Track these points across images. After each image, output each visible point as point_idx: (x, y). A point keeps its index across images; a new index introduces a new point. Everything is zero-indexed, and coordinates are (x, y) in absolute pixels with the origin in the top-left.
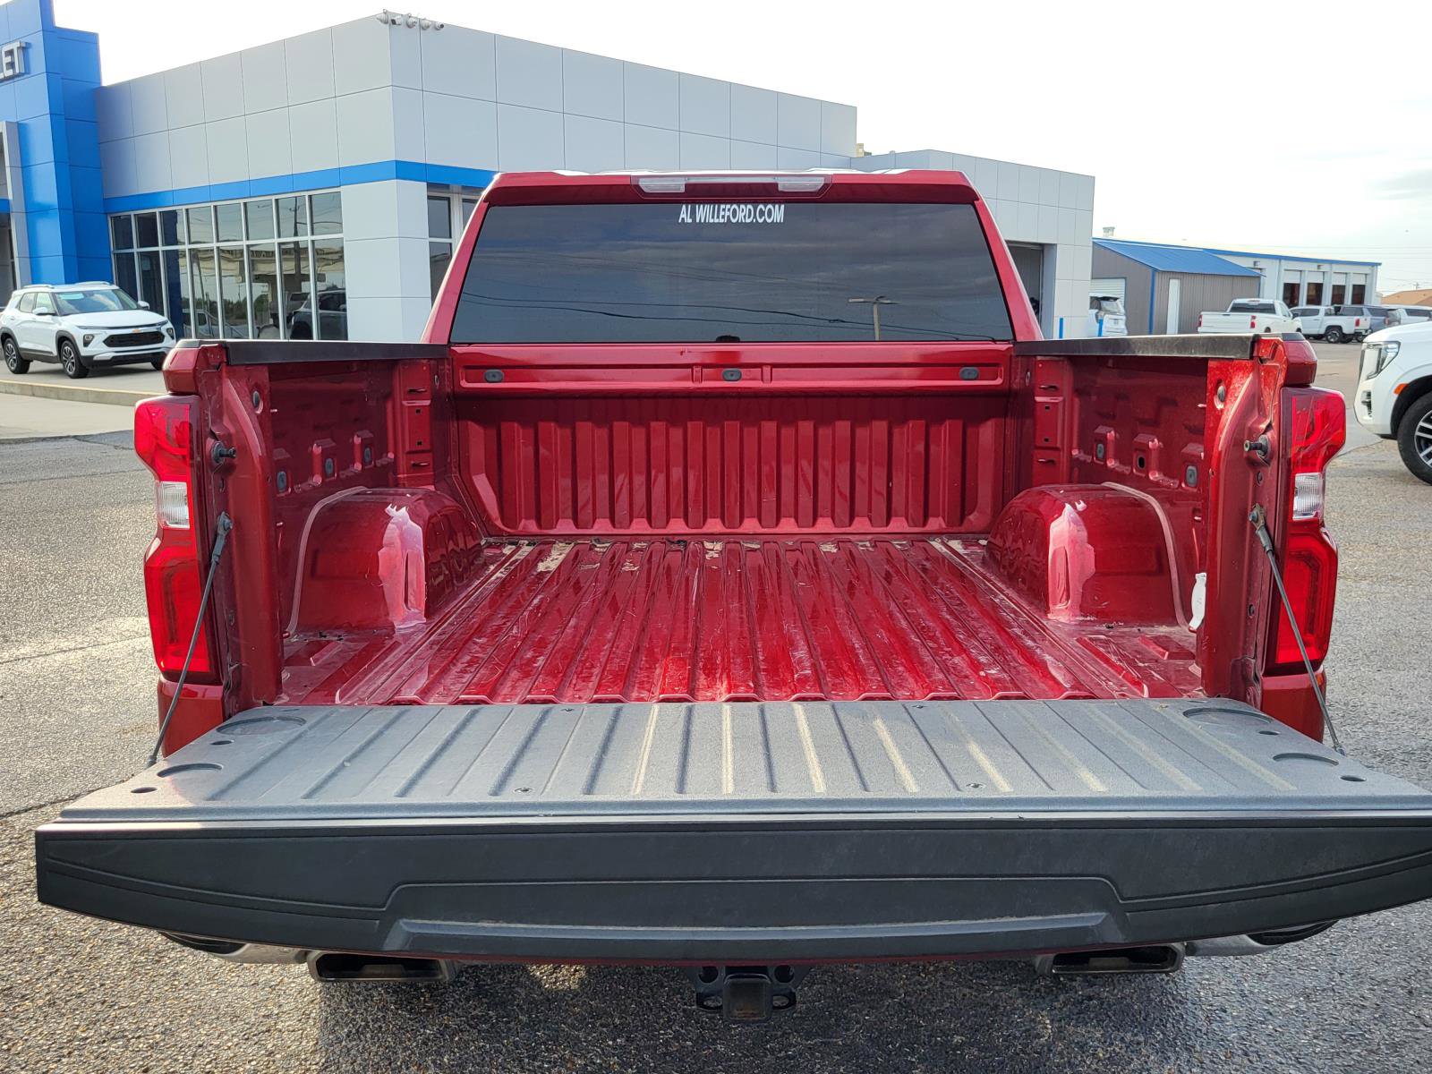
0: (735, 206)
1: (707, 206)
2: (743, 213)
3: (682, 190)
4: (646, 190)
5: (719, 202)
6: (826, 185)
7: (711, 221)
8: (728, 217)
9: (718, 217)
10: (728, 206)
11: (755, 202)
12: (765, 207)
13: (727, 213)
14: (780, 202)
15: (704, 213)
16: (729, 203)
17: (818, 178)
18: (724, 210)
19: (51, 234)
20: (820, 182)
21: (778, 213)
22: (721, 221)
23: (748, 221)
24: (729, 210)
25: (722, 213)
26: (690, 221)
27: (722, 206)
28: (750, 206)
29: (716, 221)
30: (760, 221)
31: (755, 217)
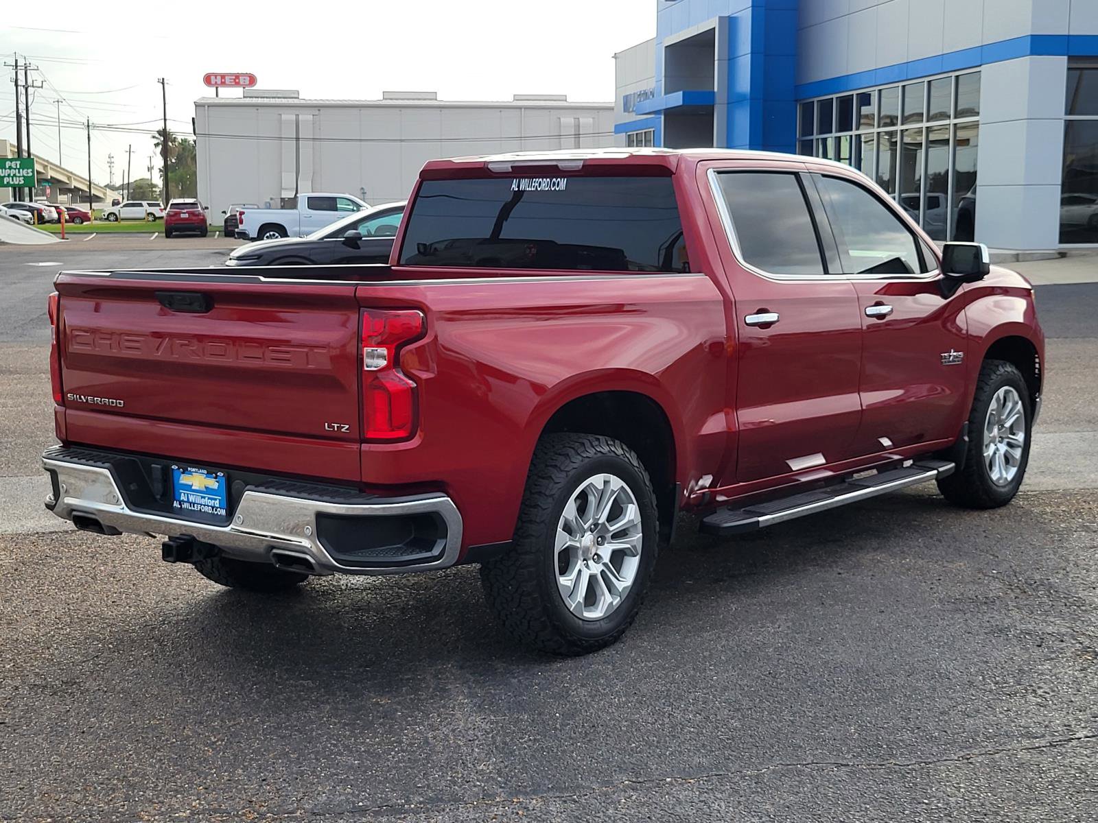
0: (541, 180)
1: (526, 180)
2: (544, 184)
4: (493, 171)
6: (584, 166)
7: (527, 189)
17: (579, 162)
19: (743, 119)
21: (562, 184)
23: (546, 189)
25: (533, 184)
28: (548, 180)
29: (530, 189)
30: (553, 189)
31: (550, 187)
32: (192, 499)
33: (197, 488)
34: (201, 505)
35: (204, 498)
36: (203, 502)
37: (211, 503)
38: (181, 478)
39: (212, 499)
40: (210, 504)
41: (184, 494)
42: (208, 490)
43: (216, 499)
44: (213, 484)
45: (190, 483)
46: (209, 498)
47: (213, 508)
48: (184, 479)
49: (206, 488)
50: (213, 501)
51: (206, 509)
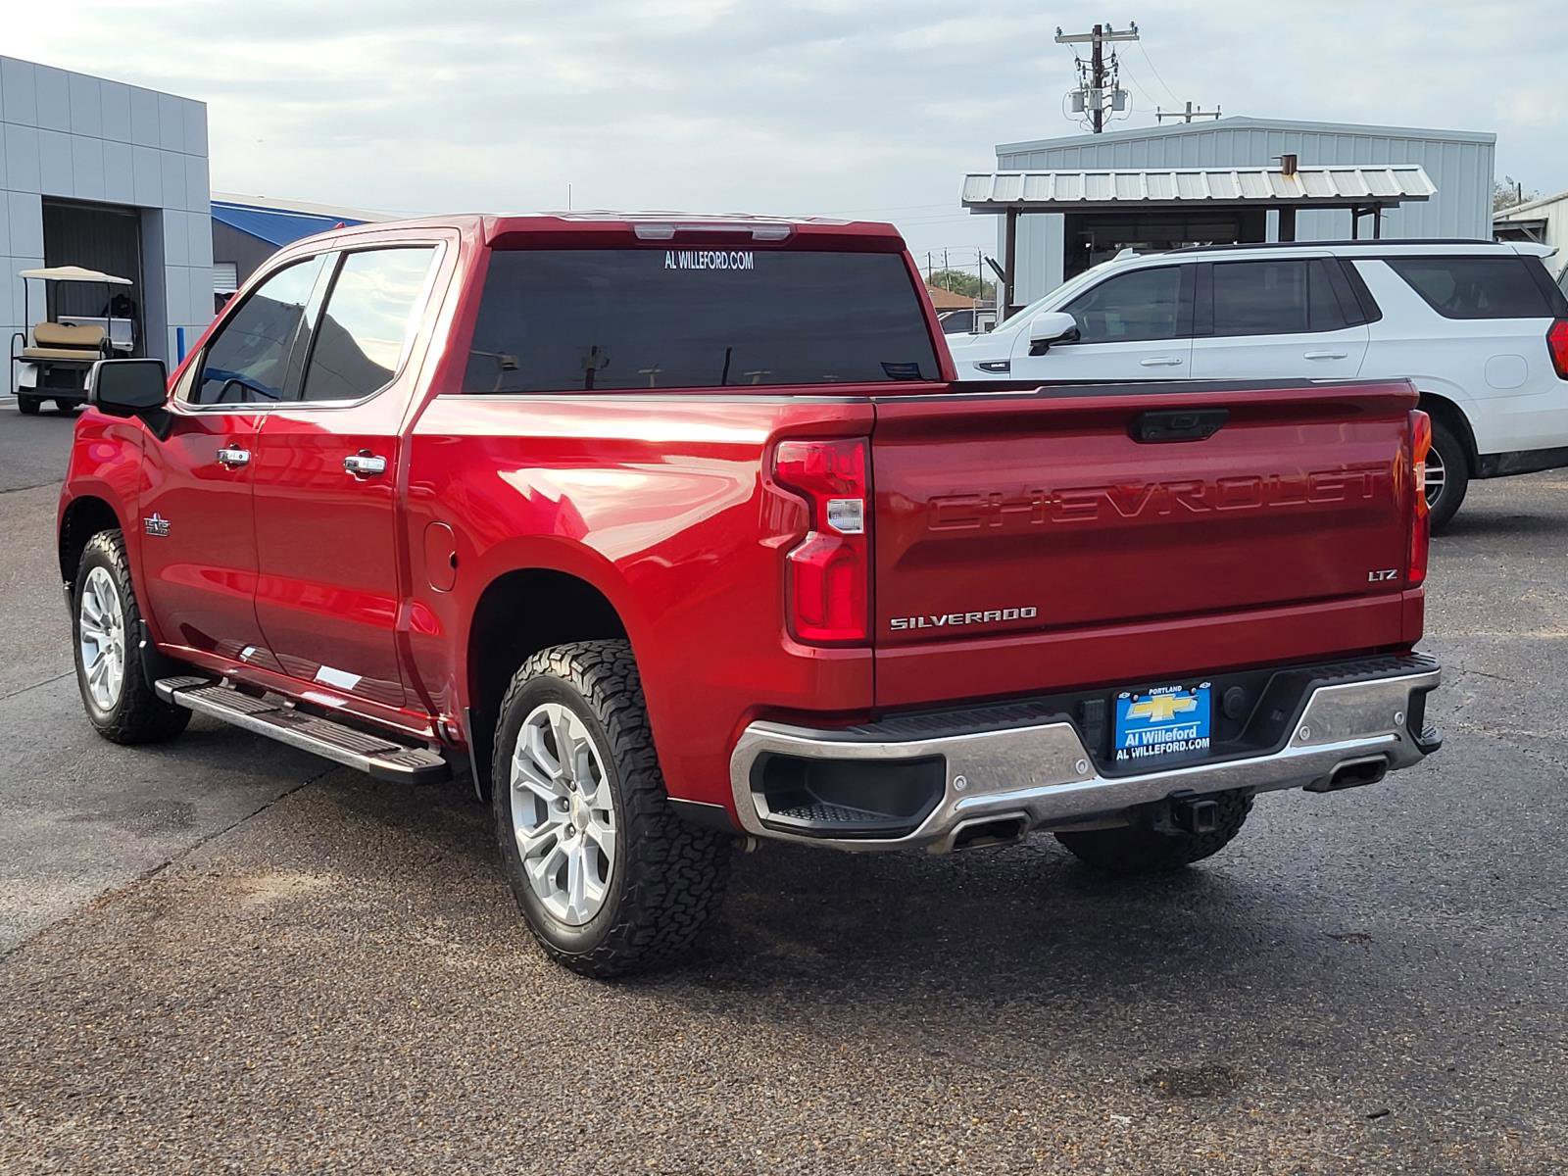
0: (711, 253)
1: (688, 253)
2: (719, 260)
3: (672, 235)
4: (640, 236)
5: (698, 250)
6: (791, 235)
7: (693, 267)
8: (707, 263)
9: (698, 264)
10: (706, 253)
11: (728, 250)
12: (737, 254)
13: (706, 260)
14: (749, 250)
15: (686, 259)
16: (706, 250)
17: (783, 229)
18: (703, 256)
20: (787, 231)
21: (748, 260)
22: (702, 267)
24: (707, 256)
25: (701, 260)
26: (675, 267)
27: (701, 253)
28: (724, 254)
29: (698, 267)
30: (734, 267)
31: (729, 264)
32: (1148, 738)
33: (1161, 719)
34: (1167, 743)
35: (1171, 730)
36: (1168, 737)
37: (1184, 735)
38: (1130, 710)
39: (1183, 729)
40: (1179, 738)
41: (1134, 734)
42: (1179, 717)
43: (1191, 727)
44: (1188, 704)
45: (1148, 714)
46: (1179, 729)
47: (1187, 742)
48: (1137, 711)
49: (1175, 713)
50: (1186, 732)
51: (1175, 747)
